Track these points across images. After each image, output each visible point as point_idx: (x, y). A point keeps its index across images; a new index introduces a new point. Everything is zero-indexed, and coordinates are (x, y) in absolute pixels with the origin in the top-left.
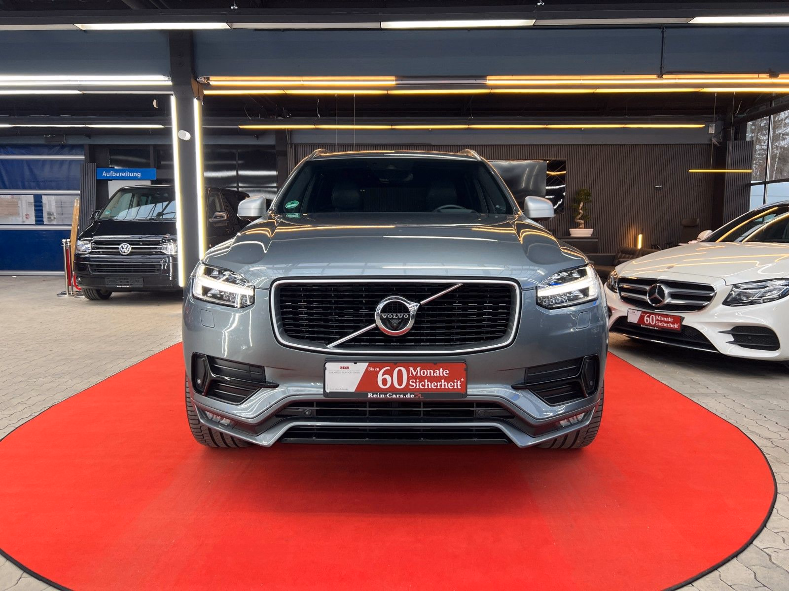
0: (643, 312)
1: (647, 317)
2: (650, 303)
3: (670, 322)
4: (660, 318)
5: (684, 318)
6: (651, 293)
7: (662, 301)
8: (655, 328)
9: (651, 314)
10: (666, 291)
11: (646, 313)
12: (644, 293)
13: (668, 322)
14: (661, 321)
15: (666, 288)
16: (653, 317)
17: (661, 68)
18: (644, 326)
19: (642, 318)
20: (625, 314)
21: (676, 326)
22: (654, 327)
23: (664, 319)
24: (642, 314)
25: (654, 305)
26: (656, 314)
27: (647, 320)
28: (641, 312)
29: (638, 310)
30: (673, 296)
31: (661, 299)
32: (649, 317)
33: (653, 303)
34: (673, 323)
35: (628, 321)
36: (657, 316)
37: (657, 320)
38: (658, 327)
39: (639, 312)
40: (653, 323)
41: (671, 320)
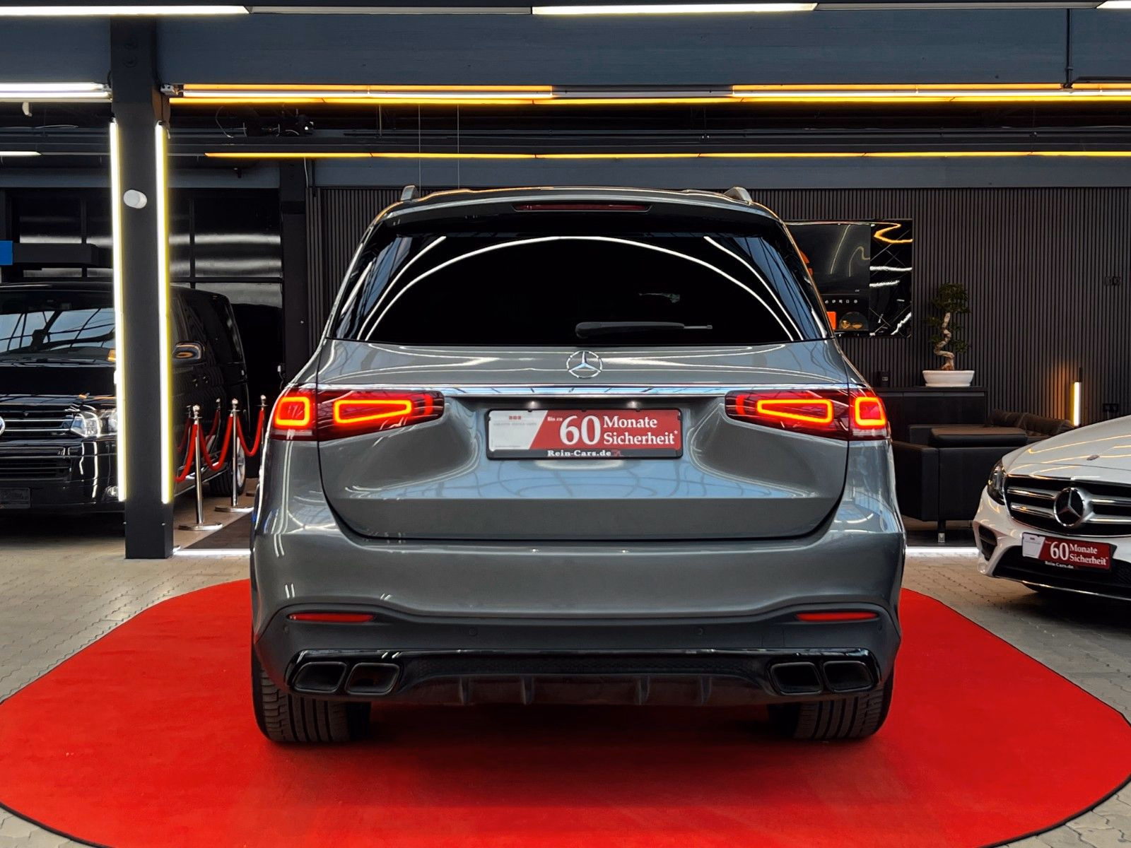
0: (1047, 538)
1: (1055, 547)
2: (1059, 521)
3: (1093, 555)
4: (1076, 548)
5: (1115, 547)
6: (1061, 504)
7: (1079, 518)
8: (1070, 567)
9: (1061, 541)
10: (1086, 500)
11: (1052, 539)
12: (1048, 504)
13: (1089, 556)
14: (1078, 554)
15: (1085, 494)
16: (1064, 547)
17: (1067, 71)
18: (1049, 564)
19: (1046, 549)
20: (1020, 544)
21: (1104, 562)
22: (1067, 565)
23: (1083, 550)
24: (1047, 542)
25: (1065, 525)
26: (1068, 542)
27: (1055, 552)
28: (1044, 538)
29: (1038, 535)
30: (1098, 509)
31: (1079, 516)
32: (1058, 547)
33: (1064, 523)
34: (1097, 557)
35: (1024, 555)
36: (1071, 545)
37: (1070, 552)
38: (1073, 563)
39: (1041, 537)
40: (1064, 556)
41: (1095, 551)
